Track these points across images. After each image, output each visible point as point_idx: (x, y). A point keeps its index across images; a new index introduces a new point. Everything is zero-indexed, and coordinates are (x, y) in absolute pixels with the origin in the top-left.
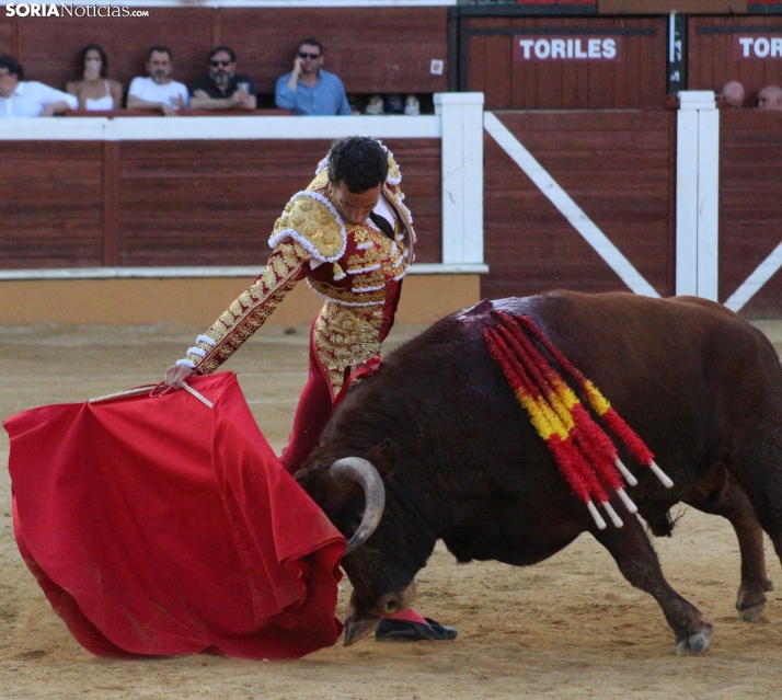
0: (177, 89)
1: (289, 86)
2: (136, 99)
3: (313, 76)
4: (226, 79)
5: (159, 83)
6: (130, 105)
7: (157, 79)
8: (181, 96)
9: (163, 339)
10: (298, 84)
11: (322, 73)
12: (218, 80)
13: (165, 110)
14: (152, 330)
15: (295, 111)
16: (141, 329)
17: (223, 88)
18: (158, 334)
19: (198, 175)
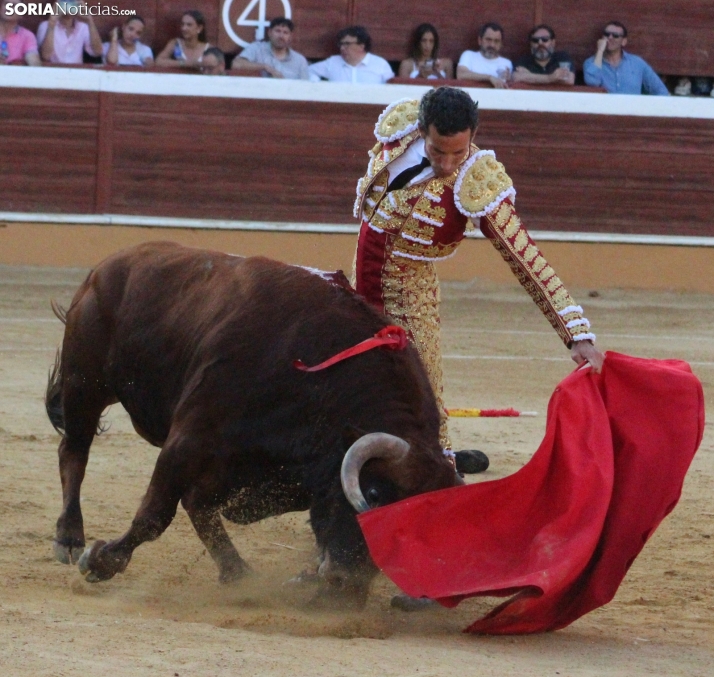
0: (504, 63)
1: (595, 64)
2: (465, 70)
3: (617, 56)
4: (546, 54)
5: (489, 58)
6: (460, 75)
7: (487, 54)
8: (508, 69)
9: (474, 296)
10: (603, 62)
11: (625, 54)
12: (538, 55)
13: (494, 81)
14: (464, 287)
15: (601, 89)
16: (455, 286)
17: (543, 64)
18: (468, 291)
19: (514, 144)
